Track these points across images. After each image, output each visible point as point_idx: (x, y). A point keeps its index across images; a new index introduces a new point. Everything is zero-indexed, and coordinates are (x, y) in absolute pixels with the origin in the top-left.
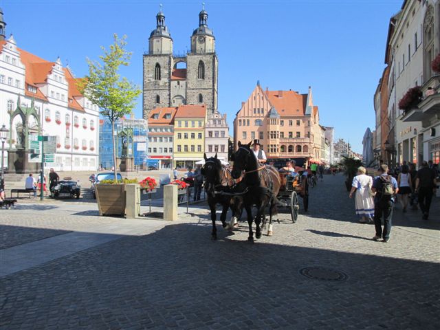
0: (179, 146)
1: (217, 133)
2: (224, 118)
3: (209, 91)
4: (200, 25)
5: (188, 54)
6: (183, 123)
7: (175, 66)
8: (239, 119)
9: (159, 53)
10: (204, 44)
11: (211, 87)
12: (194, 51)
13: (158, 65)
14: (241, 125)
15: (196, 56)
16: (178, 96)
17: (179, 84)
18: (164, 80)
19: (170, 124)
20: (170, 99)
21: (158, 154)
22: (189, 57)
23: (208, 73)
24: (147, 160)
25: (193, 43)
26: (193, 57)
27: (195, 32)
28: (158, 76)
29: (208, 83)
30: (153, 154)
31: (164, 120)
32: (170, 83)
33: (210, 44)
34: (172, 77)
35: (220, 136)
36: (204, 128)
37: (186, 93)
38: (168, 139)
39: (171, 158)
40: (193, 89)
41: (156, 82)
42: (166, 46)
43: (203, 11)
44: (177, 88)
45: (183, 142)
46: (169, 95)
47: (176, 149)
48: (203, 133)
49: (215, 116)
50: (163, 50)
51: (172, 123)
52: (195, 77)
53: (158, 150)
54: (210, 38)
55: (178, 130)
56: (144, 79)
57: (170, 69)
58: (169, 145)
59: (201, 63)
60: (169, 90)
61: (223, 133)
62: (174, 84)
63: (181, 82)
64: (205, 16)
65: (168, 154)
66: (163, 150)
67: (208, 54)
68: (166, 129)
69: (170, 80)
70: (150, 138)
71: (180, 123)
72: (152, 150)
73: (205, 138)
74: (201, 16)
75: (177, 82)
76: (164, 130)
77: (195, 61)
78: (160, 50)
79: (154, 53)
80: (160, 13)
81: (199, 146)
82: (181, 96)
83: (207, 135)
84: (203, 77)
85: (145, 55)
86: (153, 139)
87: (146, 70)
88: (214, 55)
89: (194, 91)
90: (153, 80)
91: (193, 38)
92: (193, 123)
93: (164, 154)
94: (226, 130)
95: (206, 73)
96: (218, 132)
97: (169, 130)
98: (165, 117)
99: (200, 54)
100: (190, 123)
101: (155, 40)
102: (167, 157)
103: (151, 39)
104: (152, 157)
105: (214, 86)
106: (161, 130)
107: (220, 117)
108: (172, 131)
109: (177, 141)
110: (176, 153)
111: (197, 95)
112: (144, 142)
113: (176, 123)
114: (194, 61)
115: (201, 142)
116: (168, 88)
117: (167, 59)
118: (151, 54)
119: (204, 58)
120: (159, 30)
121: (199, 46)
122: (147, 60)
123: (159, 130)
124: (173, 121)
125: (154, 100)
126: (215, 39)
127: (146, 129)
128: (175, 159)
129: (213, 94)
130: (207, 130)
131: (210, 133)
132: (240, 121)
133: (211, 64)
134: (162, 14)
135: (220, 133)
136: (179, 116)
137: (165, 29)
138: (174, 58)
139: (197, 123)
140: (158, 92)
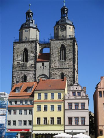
0: (39, 119)
1: (77, 105)
2: (84, 90)
3: (70, 70)
4: (61, 18)
5: (52, 40)
6: (43, 95)
7: (41, 51)
8: (99, 90)
9: (27, 40)
10: (65, 32)
11: (72, 67)
12: (56, 38)
13: (26, 50)
14: (101, 96)
15: (58, 42)
16: (42, 75)
17: (43, 65)
18: (31, 62)
19: (30, 96)
20: (35, 78)
21: (17, 127)
22: (52, 42)
23: (69, 55)
24: (6, 133)
25: (56, 32)
26: (56, 42)
27: (57, 23)
28: (26, 59)
29: (69, 63)
30: (12, 127)
31: (25, 94)
32: (35, 64)
33: (70, 31)
34: (38, 60)
35: (80, 108)
36: (64, 100)
37: (50, 73)
38: (28, 111)
39: (30, 131)
40: (56, 69)
41: (24, 64)
42: (33, 34)
43: (64, 7)
44: (42, 69)
45: (42, 115)
46: (35, 75)
47: (35, 122)
48: (62, 105)
49: (75, 88)
50: (30, 38)
51: (32, 96)
52: (58, 58)
53: (17, 123)
54: (70, 26)
55: (37, 102)
56: (13, 62)
57: (36, 53)
58: (28, 118)
59: (63, 47)
60: (35, 71)
61: (83, 104)
62: (39, 65)
63: (45, 63)
64: (66, 11)
65: (28, 127)
66: (23, 122)
67: (68, 39)
68: (26, 102)
69: (36, 62)
70: (10, 111)
71: (40, 95)
72: (12, 123)
73: (65, 110)
74: (63, 10)
75: (41, 63)
76: (24, 103)
77: (58, 45)
78: (28, 38)
79: (23, 41)
80: (29, 10)
81: (59, 119)
82: (45, 75)
83: (67, 107)
84: (65, 58)
85: (16, 43)
86: (12, 111)
87: (16, 55)
88: (73, 40)
89: (57, 70)
90: (21, 62)
91: (56, 28)
92: (53, 95)
93: (23, 127)
94: (86, 102)
95: (67, 55)
96: (78, 103)
97: (29, 103)
98: (26, 90)
99: (62, 40)
100: (49, 95)
101: (24, 31)
102: (26, 130)
103: (21, 30)
104: (11, 130)
105: (74, 66)
106: (21, 102)
107: (80, 89)
108: (32, 103)
109: (36, 114)
110: (35, 126)
111: (59, 74)
112: (4, 115)
113: (36, 95)
114: (56, 45)
115: (60, 114)
116: (34, 69)
117: (34, 45)
118: (21, 41)
119: (65, 42)
120: (27, 23)
121: (60, 33)
122: (17, 46)
123: (19, 103)
124: (33, 93)
125: (21, 79)
126: (74, 28)
127: (6, 102)
128: (34, 132)
129: (74, 73)
130: (67, 102)
131: (70, 105)
132: (101, 92)
133: (72, 47)
134: (31, 11)
135: (80, 105)
136: (40, 89)
137: (32, 22)
138: (40, 45)
139: (56, 95)
140: (25, 73)
